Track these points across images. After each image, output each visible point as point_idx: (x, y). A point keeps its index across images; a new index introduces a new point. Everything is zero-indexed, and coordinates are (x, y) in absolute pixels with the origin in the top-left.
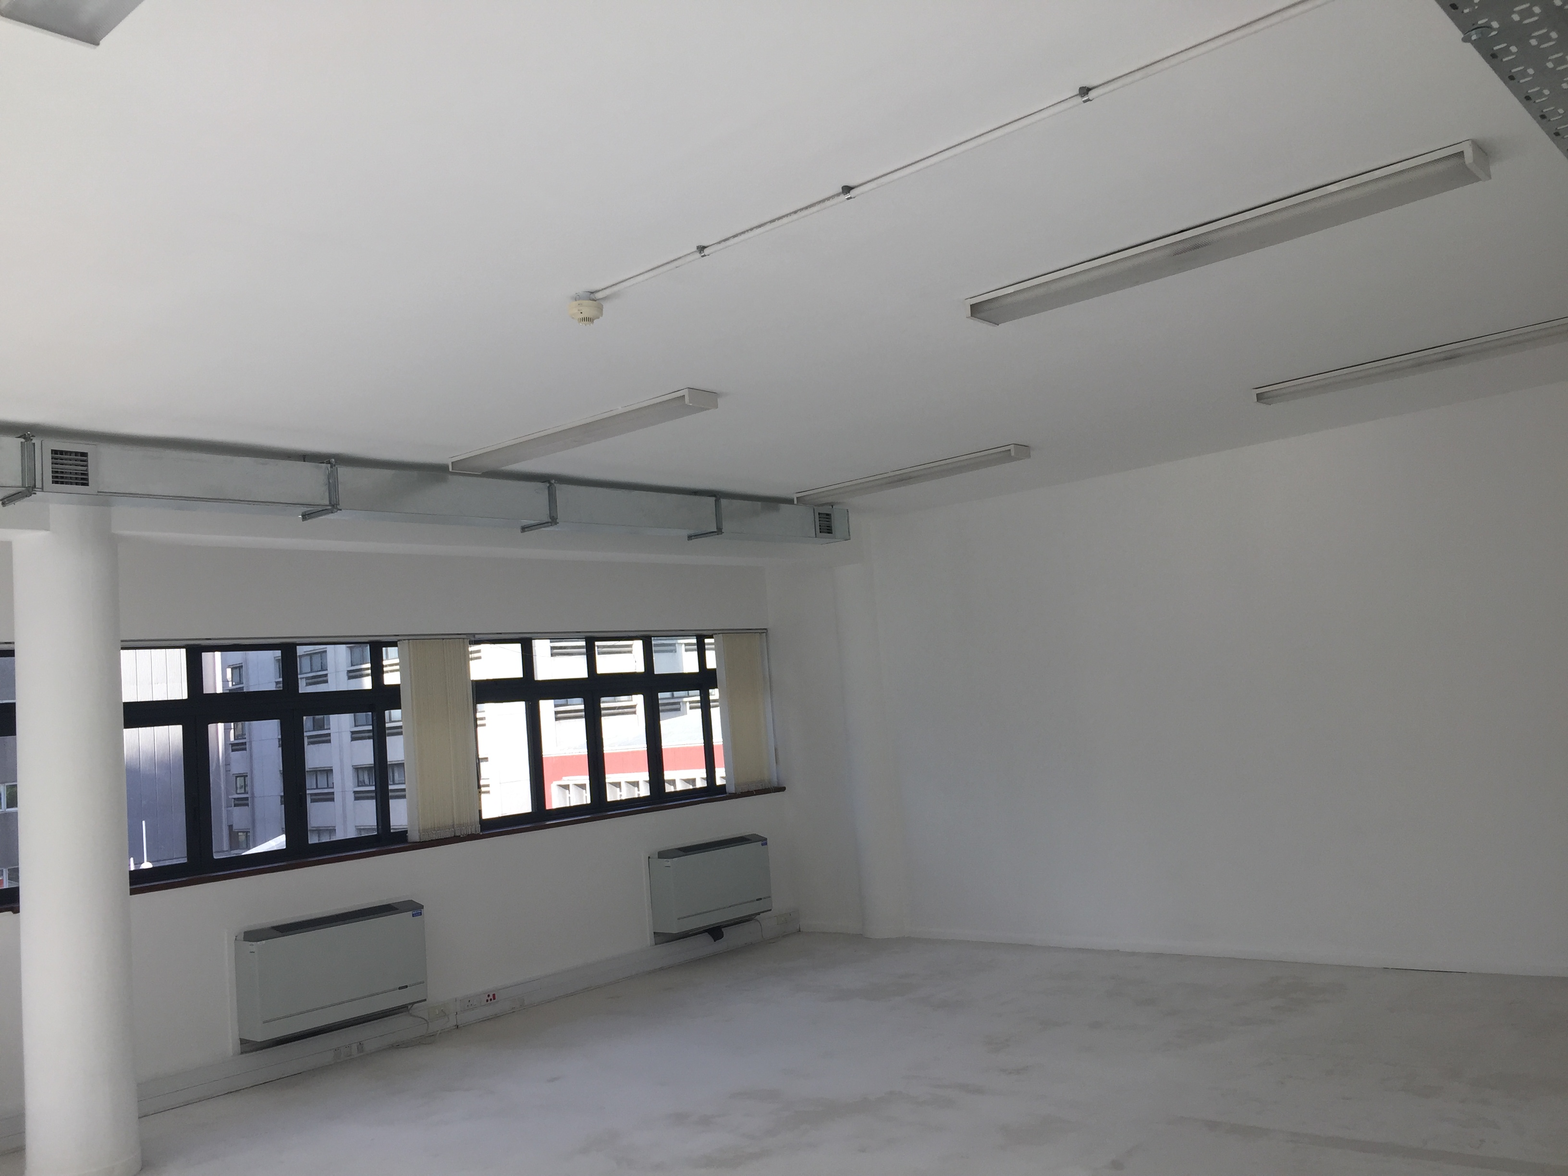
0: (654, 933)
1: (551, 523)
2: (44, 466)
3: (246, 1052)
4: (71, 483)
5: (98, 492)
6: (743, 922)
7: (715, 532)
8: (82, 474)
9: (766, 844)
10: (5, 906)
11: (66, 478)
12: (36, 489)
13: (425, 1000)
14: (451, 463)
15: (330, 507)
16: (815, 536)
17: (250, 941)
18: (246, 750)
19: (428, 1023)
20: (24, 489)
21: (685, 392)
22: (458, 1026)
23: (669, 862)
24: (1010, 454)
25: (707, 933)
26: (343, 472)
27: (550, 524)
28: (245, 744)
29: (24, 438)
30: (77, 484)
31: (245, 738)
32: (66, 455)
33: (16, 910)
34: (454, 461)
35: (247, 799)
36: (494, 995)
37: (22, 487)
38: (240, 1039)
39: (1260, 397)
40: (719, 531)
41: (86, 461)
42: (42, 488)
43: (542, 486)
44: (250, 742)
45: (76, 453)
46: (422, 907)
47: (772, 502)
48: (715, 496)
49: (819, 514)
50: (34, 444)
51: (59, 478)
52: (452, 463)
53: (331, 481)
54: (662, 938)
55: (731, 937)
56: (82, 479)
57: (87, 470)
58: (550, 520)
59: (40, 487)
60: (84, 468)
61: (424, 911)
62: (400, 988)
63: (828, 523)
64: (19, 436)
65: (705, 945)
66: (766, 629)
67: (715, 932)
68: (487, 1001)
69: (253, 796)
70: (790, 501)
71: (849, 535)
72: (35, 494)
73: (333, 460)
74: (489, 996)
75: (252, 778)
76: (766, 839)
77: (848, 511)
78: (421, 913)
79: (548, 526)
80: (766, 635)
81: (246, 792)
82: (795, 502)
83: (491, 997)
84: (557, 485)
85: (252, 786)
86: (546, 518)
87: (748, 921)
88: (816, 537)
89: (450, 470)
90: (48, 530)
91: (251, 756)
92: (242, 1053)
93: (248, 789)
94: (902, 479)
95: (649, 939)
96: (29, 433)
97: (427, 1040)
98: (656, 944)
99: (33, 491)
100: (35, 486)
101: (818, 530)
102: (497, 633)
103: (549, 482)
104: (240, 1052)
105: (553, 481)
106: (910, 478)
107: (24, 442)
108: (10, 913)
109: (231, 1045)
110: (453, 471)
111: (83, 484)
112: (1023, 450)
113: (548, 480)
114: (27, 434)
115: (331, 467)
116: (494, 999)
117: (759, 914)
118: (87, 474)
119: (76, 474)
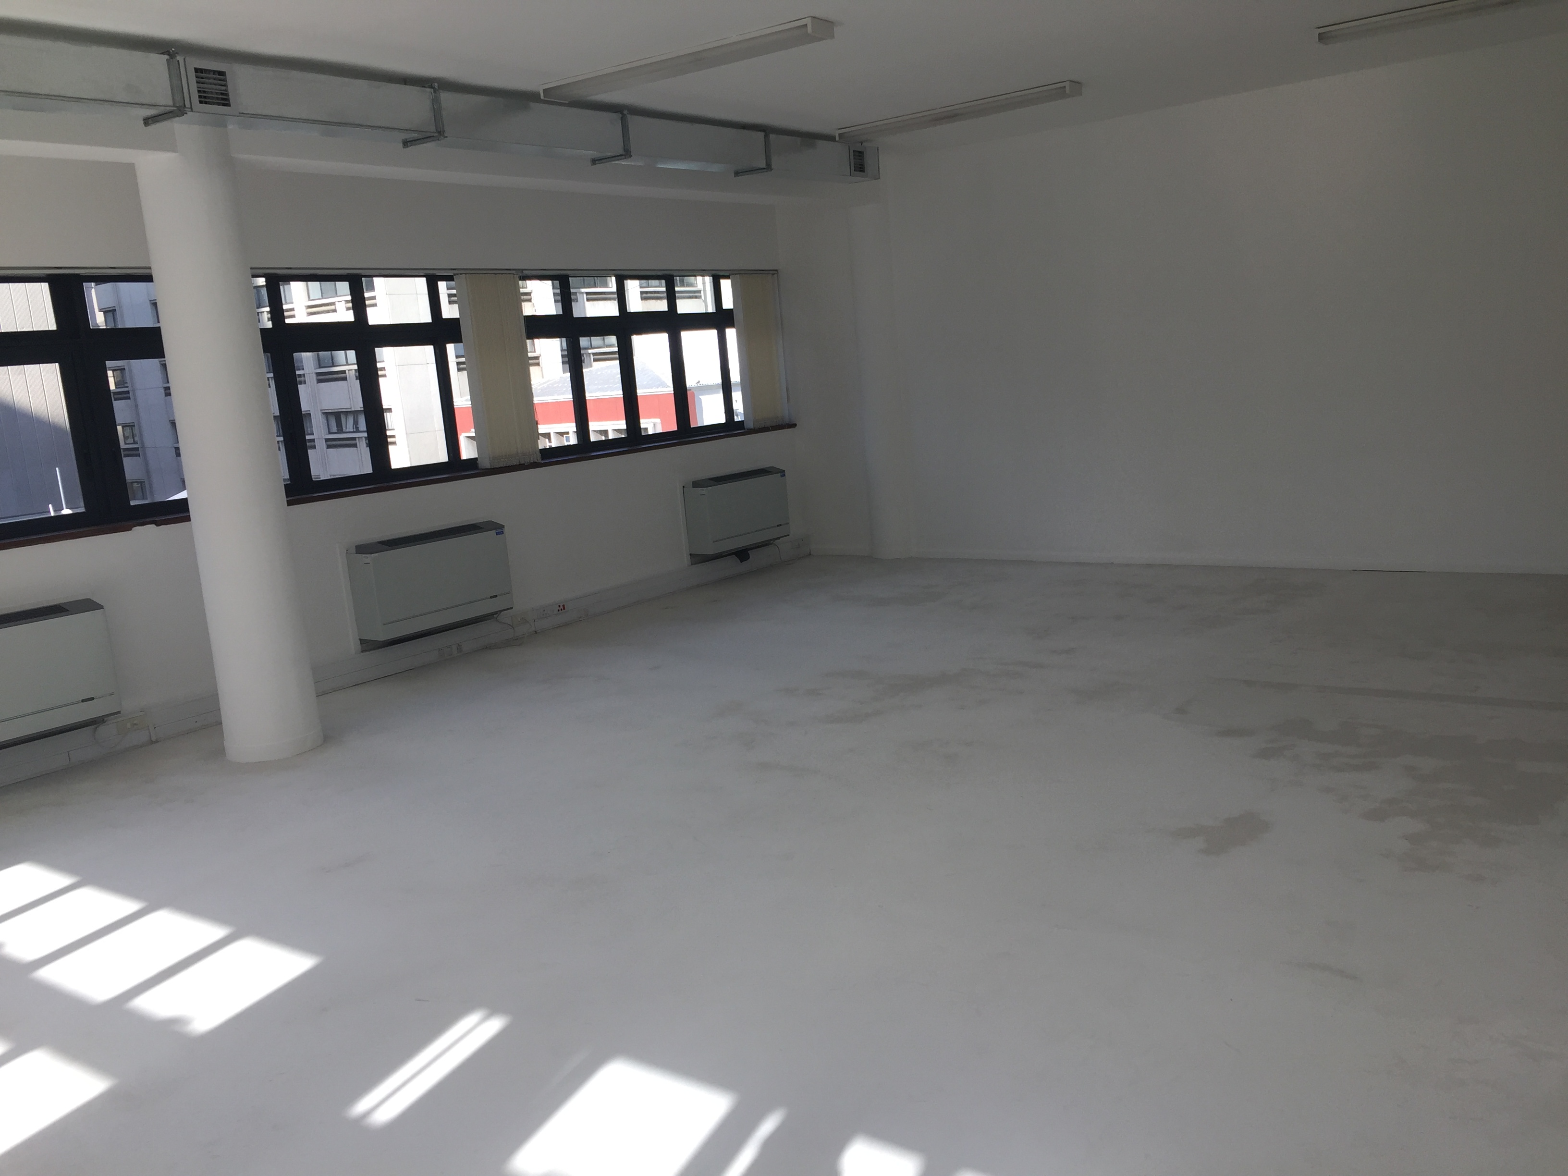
0: (690, 554)
1: (625, 155)
2: (191, 86)
3: (366, 651)
4: (213, 104)
5: (240, 113)
6: (764, 546)
7: (764, 168)
8: (222, 94)
9: (784, 475)
10: (148, 520)
11: (209, 98)
12: (186, 109)
13: (512, 608)
14: (542, 90)
15: (437, 134)
16: (849, 174)
17: (364, 554)
18: (130, 399)
19: (514, 628)
20: (175, 108)
21: (808, 21)
22: (536, 632)
23: (704, 491)
24: (1065, 91)
25: (734, 555)
26: (446, 97)
27: (624, 157)
28: (128, 392)
29: (168, 55)
30: (219, 104)
31: (128, 387)
32: (205, 73)
33: (188, 519)
34: (546, 88)
35: (137, 449)
36: (564, 606)
37: (174, 106)
38: (360, 639)
39: (1322, 38)
40: (769, 167)
41: (225, 80)
42: (191, 108)
43: (616, 116)
44: (134, 391)
45: (214, 72)
46: (503, 527)
47: (809, 138)
48: (764, 131)
49: (854, 151)
50: (178, 61)
51: (204, 99)
52: (544, 90)
53: (435, 107)
54: (698, 559)
55: (757, 559)
56: (223, 99)
57: (226, 90)
58: (624, 153)
59: (190, 107)
60: (223, 88)
61: (506, 530)
62: (491, 597)
63: (860, 161)
64: (161, 52)
65: (732, 566)
66: (776, 270)
67: (742, 554)
68: (559, 611)
69: (143, 446)
70: (830, 138)
71: (879, 174)
72: (186, 113)
73: (436, 84)
74: (559, 606)
75: (140, 427)
76: (784, 471)
77: (878, 150)
78: (503, 532)
79: (621, 159)
80: (778, 276)
81: (135, 443)
82: (837, 139)
83: (562, 607)
84: (629, 116)
85: (141, 436)
86: (621, 152)
87: (766, 545)
88: (851, 175)
89: (542, 97)
90: (174, 151)
91: (136, 406)
92: (362, 652)
93: (136, 439)
94: (951, 116)
95: (686, 560)
96: (173, 49)
97: (515, 642)
98: (692, 564)
99: (184, 111)
100: (185, 106)
101: (853, 168)
102: (541, 270)
103: (622, 113)
104: (360, 651)
105: (625, 112)
106: (956, 115)
107: (170, 60)
108: (153, 526)
109: (353, 645)
110: (546, 99)
111: (224, 105)
112: (1077, 85)
113: (621, 111)
114: (171, 51)
115: (435, 92)
116: (564, 609)
117: (779, 538)
118: (227, 95)
119: (217, 93)
